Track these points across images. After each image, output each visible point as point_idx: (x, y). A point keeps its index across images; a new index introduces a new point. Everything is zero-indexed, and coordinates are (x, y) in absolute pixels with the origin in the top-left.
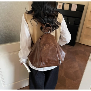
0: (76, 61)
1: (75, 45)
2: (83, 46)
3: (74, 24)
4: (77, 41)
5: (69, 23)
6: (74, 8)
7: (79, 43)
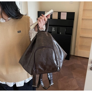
0: (73, 78)
1: (70, 59)
2: (79, 58)
3: (66, 34)
4: (72, 53)
5: (60, 33)
6: (64, 17)
7: (74, 55)
